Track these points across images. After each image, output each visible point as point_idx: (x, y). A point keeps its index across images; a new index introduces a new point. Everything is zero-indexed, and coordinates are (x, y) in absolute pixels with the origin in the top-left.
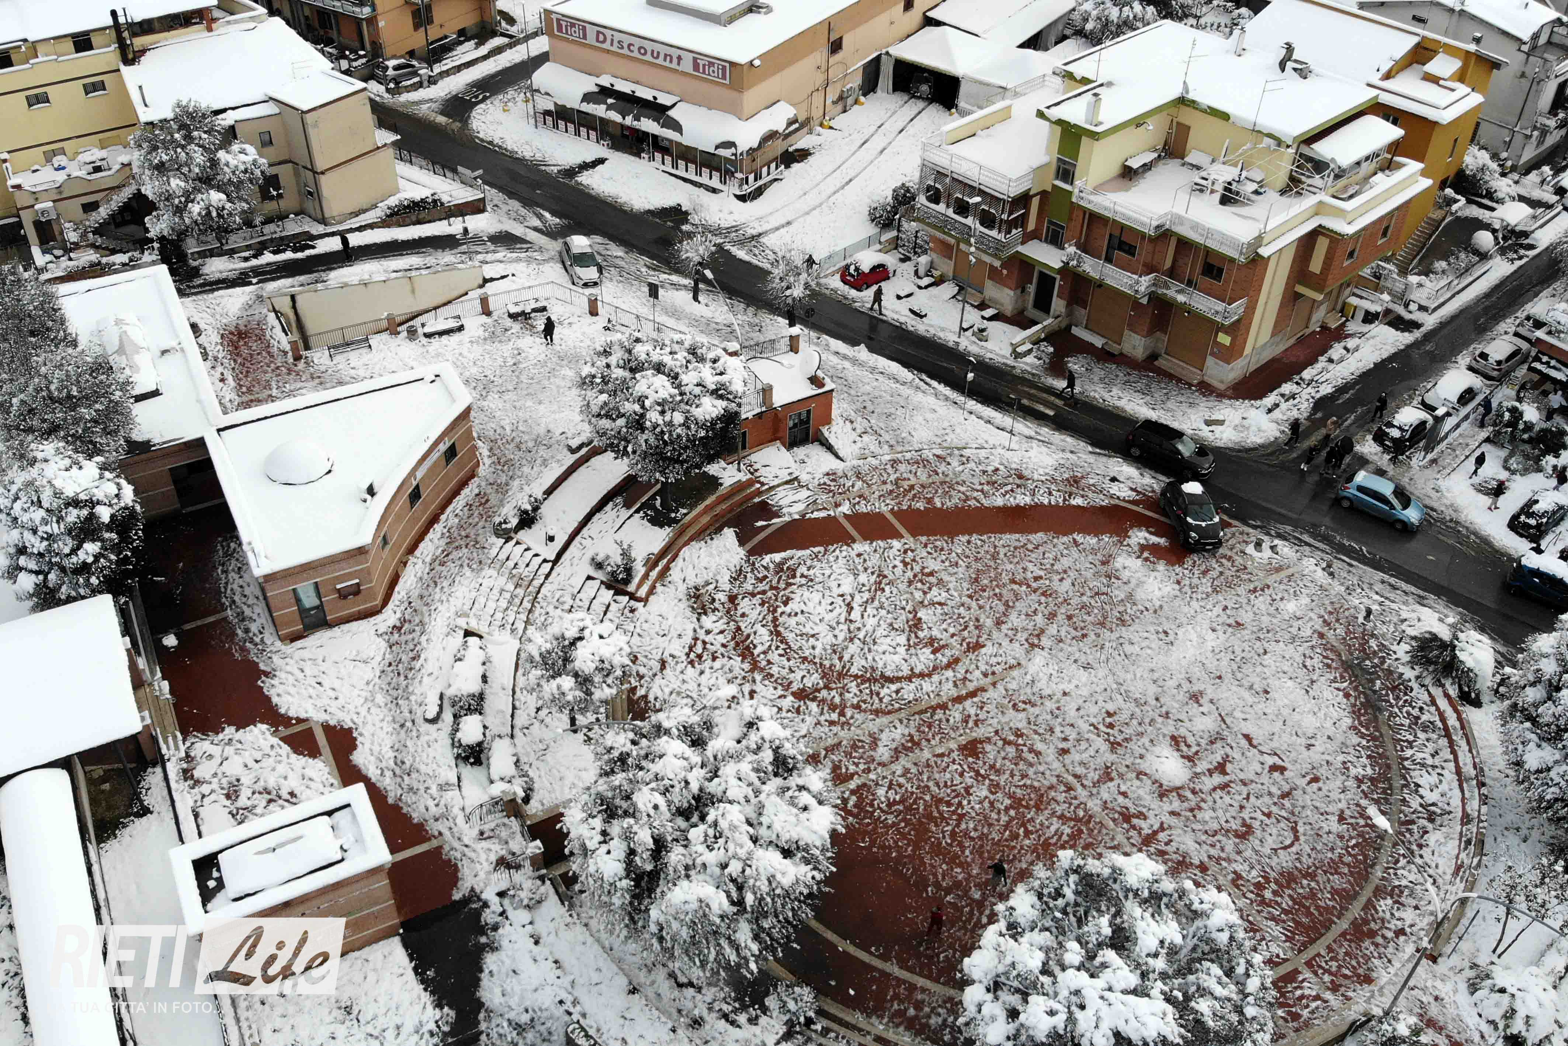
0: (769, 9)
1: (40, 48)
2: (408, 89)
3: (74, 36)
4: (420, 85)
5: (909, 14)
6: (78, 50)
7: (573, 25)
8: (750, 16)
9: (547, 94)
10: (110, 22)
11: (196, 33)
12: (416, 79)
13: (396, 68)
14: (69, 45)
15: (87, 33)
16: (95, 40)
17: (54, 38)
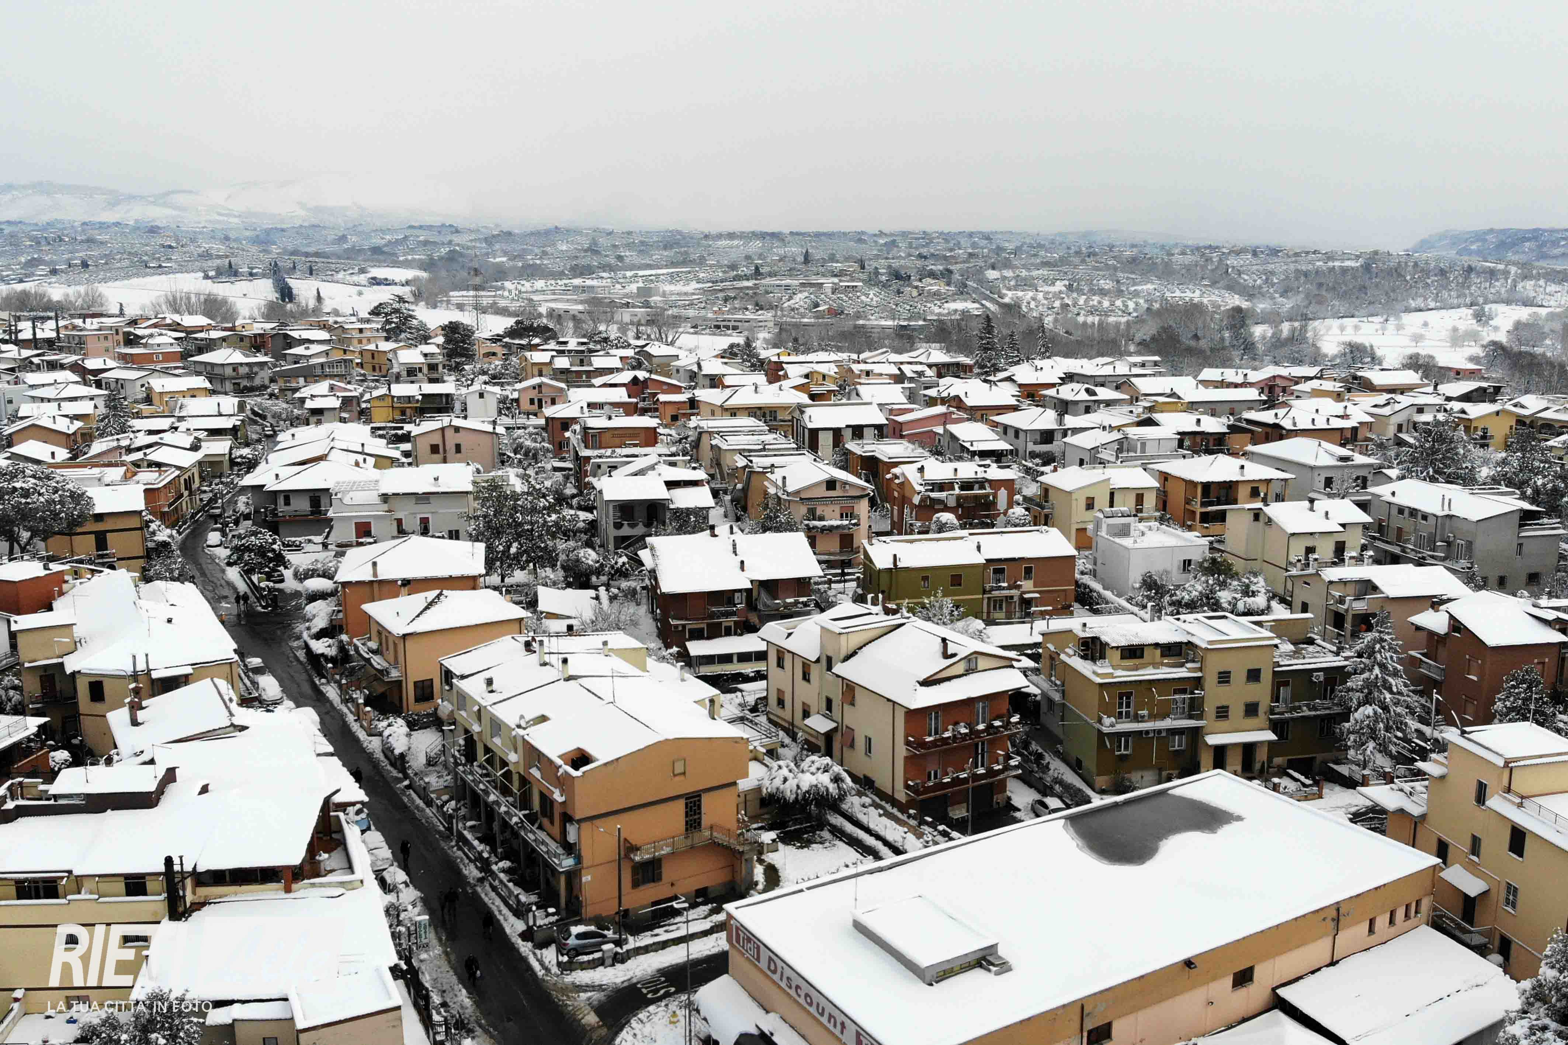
0: (1004, 967)
1: (87, 885)
2: (584, 966)
3: (127, 877)
4: (601, 962)
5: (1242, 992)
6: (129, 893)
7: (749, 940)
8: (978, 974)
9: (705, 1019)
10: (162, 868)
11: (271, 891)
12: (597, 955)
13: (579, 936)
14: (121, 886)
15: (142, 876)
16: (150, 885)
17: (100, 876)
